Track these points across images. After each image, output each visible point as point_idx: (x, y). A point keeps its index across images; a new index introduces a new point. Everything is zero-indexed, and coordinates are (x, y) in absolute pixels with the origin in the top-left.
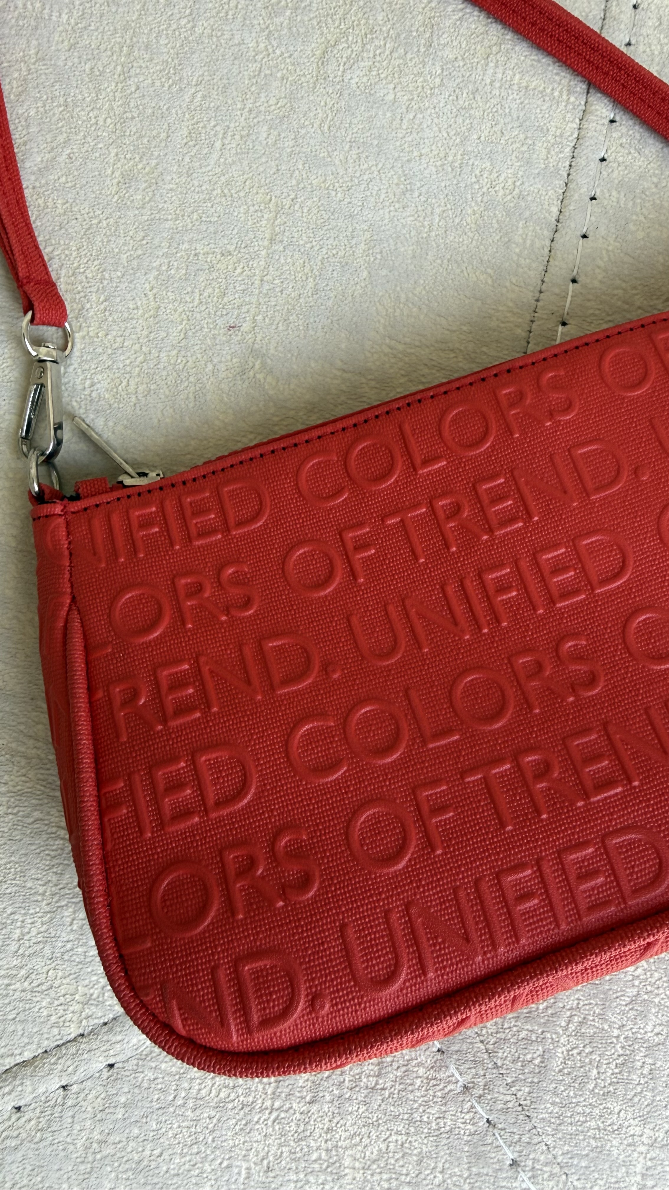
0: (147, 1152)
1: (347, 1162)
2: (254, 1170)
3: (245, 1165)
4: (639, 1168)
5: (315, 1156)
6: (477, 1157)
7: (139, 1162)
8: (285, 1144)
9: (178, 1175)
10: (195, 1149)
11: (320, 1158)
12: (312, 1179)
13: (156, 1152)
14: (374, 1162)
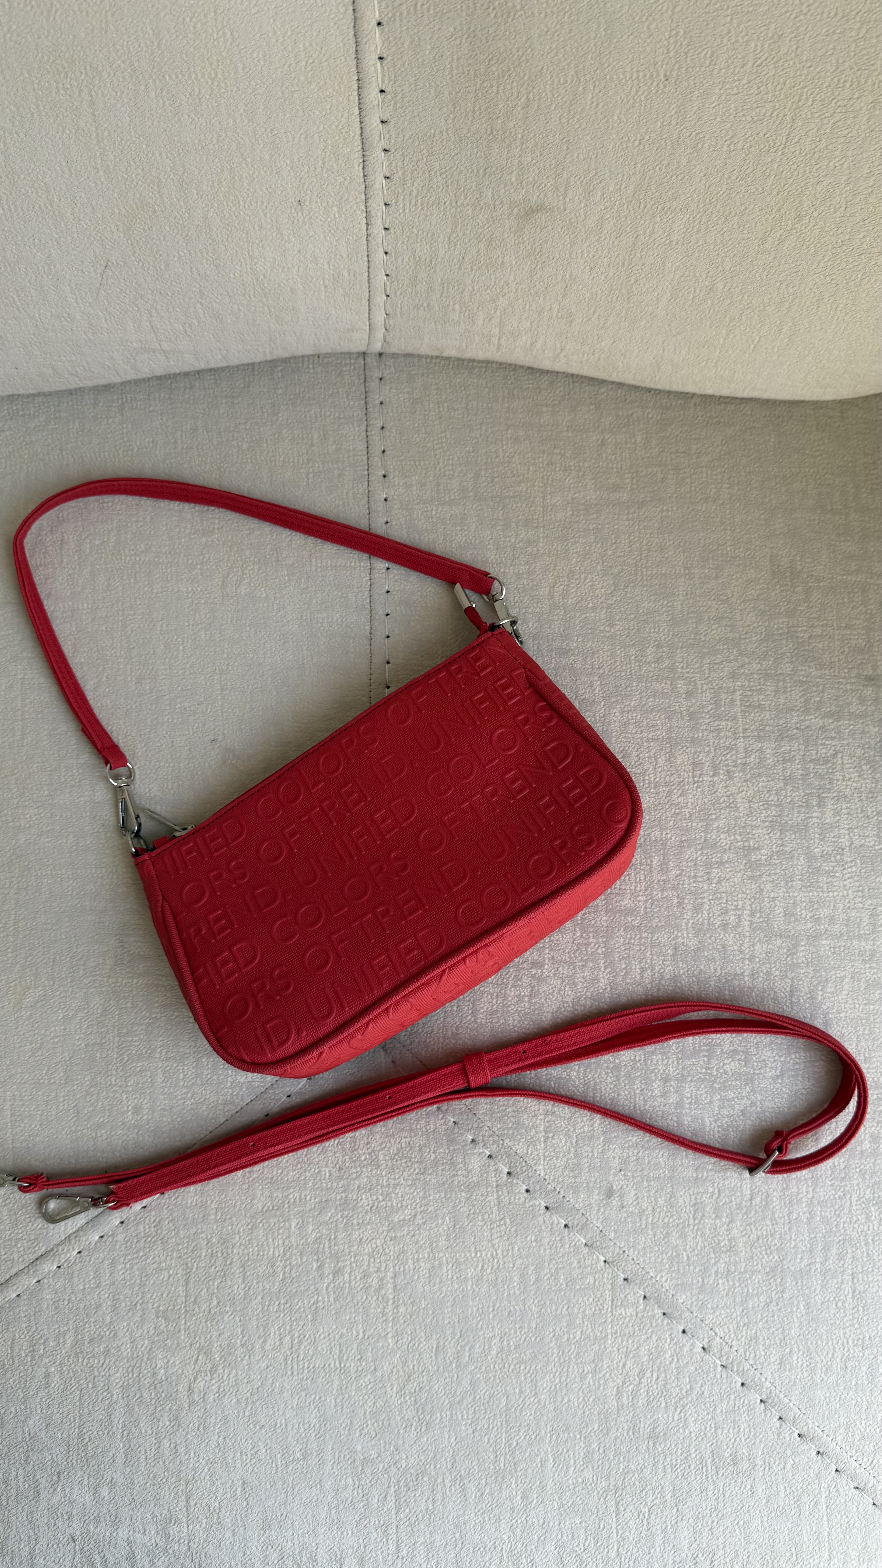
0: (275, 1173)
1: (381, 1158)
2: (333, 1171)
3: (327, 1170)
4: (542, 1128)
5: (363, 1158)
6: (451, 1141)
7: (272, 1178)
8: (346, 1154)
9: (293, 1181)
10: (299, 1167)
11: (366, 1159)
12: (364, 1170)
13: (280, 1171)
14: (396, 1155)
